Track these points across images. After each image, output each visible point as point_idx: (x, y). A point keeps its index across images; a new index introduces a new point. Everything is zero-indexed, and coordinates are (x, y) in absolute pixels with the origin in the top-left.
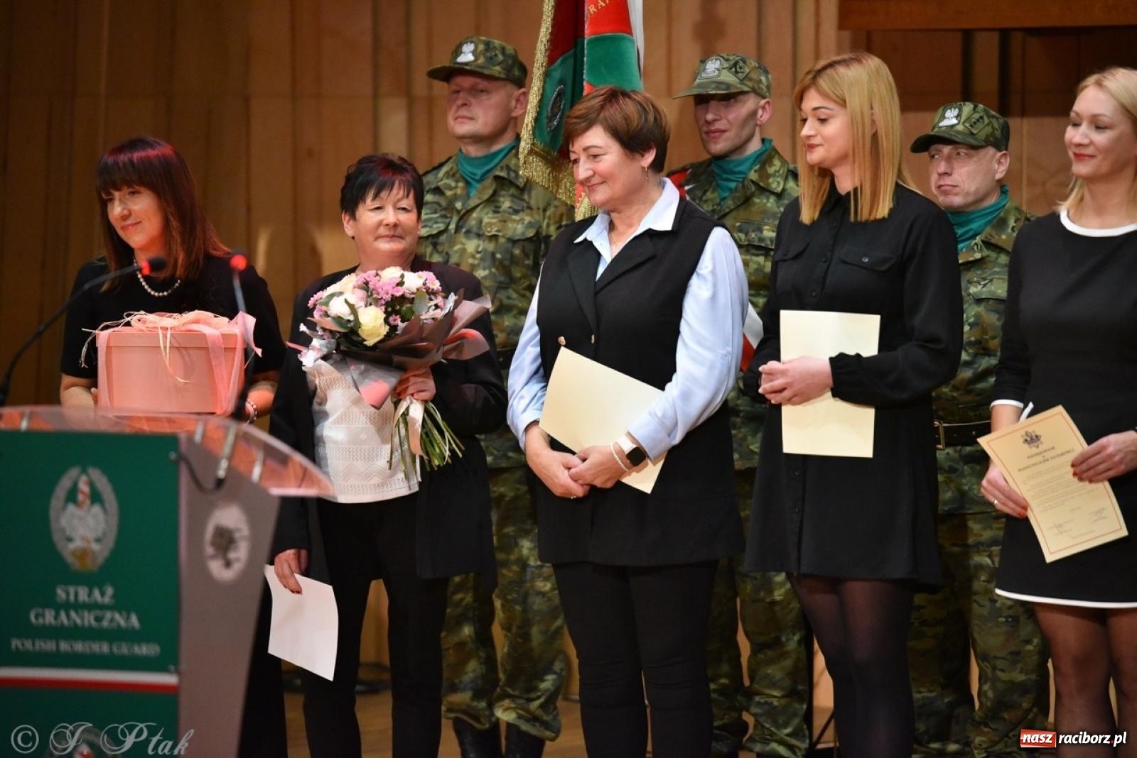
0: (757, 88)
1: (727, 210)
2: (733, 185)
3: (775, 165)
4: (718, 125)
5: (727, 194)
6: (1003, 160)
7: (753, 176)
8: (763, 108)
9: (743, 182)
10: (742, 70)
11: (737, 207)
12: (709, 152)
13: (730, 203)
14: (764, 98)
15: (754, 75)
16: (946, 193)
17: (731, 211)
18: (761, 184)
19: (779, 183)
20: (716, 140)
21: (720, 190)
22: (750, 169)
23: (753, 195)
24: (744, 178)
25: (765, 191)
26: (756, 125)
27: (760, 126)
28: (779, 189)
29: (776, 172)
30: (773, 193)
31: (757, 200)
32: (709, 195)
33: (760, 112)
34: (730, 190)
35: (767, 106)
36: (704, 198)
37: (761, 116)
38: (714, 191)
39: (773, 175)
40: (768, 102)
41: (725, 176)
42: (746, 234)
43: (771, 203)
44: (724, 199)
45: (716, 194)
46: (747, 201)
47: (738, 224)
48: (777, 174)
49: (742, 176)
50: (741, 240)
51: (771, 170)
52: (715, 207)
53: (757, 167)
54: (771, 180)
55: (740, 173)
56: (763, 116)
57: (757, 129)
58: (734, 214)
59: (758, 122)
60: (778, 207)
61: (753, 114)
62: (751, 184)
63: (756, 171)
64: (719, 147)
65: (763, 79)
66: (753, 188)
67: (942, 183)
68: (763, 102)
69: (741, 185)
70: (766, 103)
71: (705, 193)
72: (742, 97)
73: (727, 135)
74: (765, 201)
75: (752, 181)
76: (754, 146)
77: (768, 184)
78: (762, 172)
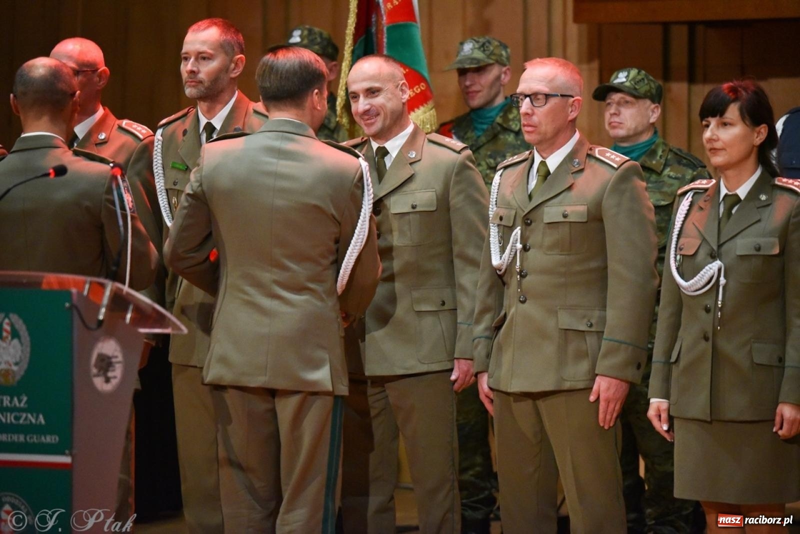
0: (499, 60)
1: (481, 144)
2: (485, 127)
3: (514, 113)
4: (474, 88)
5: (480, 134)
6: (656, 110)
7: (499, 120)
8: (505, 73)
9: (492, 125)
10: (488, 49)
11: (488, 142)
12: (469, 106)
13: (483, 139)
14: (505, 65)
15: (497, 51)
16: (614, 127)
17: (484, 144)
18: (505, 125)
19: (516, 125)
20: (473, 98)
21: (476, 132)
22: (497, 115)
23: (499, 133)
24: (493, 121)
25: (507, 130)
26: (501, 85)
27: (504, 86)
28: (517, 129)
29: (515, 117)
30: (512, 131)
31: (501, 137)
32: (469, 134)
33: (503, 76)
34: (483, 130)
35: (508, 72)
36: (466, 137)
37: (504, 79)
38: (473, 131)
39: (513, 120)
40: (508, 69)
41: (480, 120)
42: (495, 159)
43: (511, 138)
44: (479, 137)
45: (473, 134)
46: (495, 137)
47: (489, 153)
48: (515, 119)
49: (492, 120)
50: (491, 163)
51: (511, 116)
52: (474, 143)
53: (501, 114)
54: (511, 123)
55: (491, 117)
56: (505, 79)
57: (502, 88)
58: (486, 146)
59: (502, 83)
60: (517, 141)
61: (498, 78)
62: (497, 125)
63: (501, 117)
64: (477, 102)
65: (504, 53)
66: (499, 128)
67: (612, 120)
68: (504, 69)
69: (490, 127)
70: (506, 70)
71: (466, 133)
72: (489, 68)
73: (480, 94)
74: (507, 137)
75: (499, 124)
76: (500, 101)
77: (510, 126)
78: (505, 118)
